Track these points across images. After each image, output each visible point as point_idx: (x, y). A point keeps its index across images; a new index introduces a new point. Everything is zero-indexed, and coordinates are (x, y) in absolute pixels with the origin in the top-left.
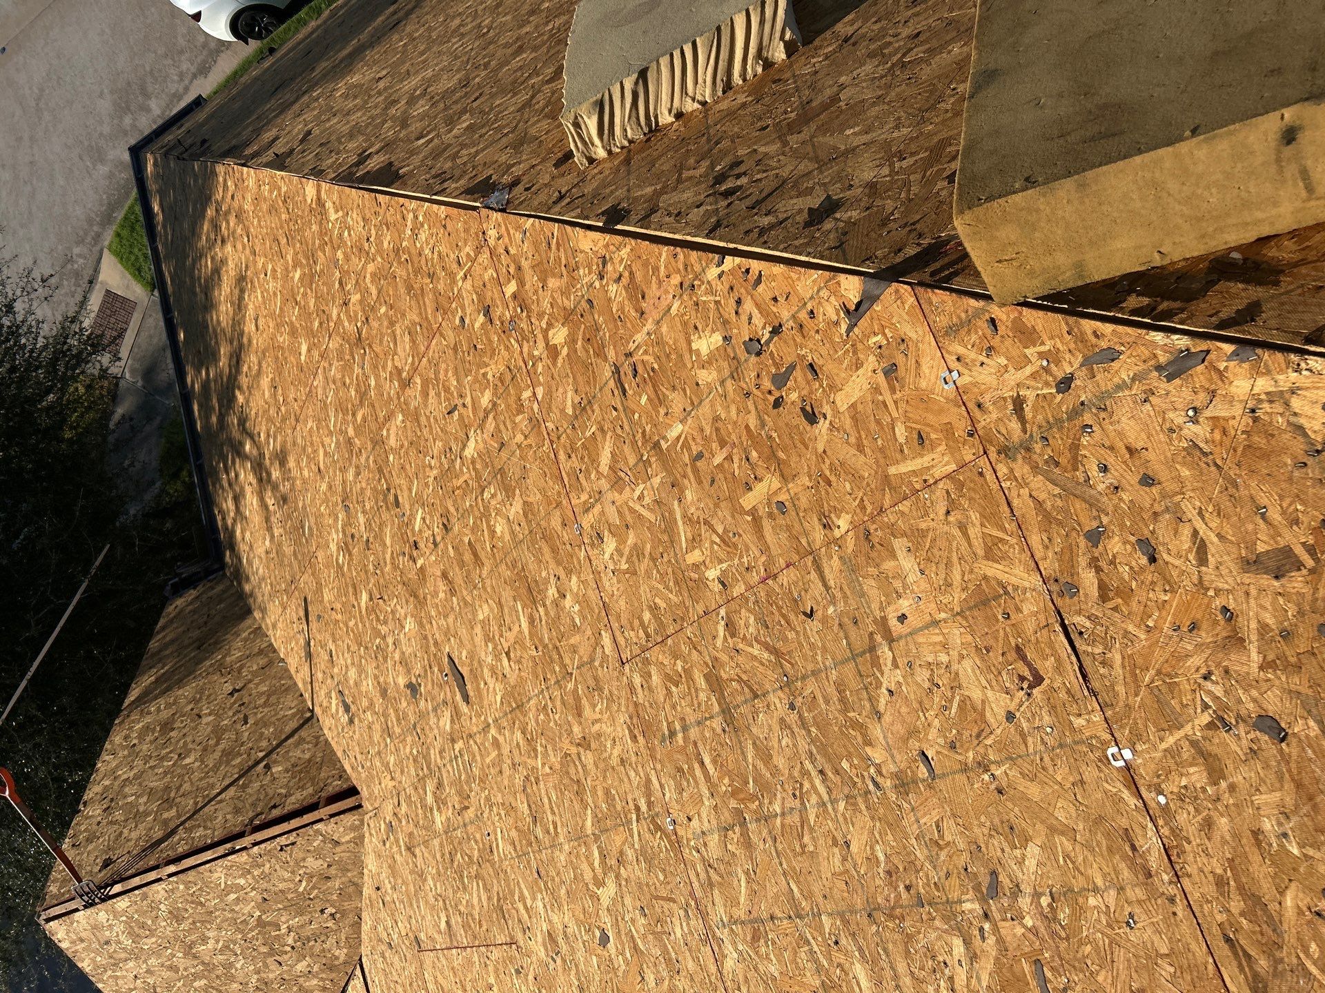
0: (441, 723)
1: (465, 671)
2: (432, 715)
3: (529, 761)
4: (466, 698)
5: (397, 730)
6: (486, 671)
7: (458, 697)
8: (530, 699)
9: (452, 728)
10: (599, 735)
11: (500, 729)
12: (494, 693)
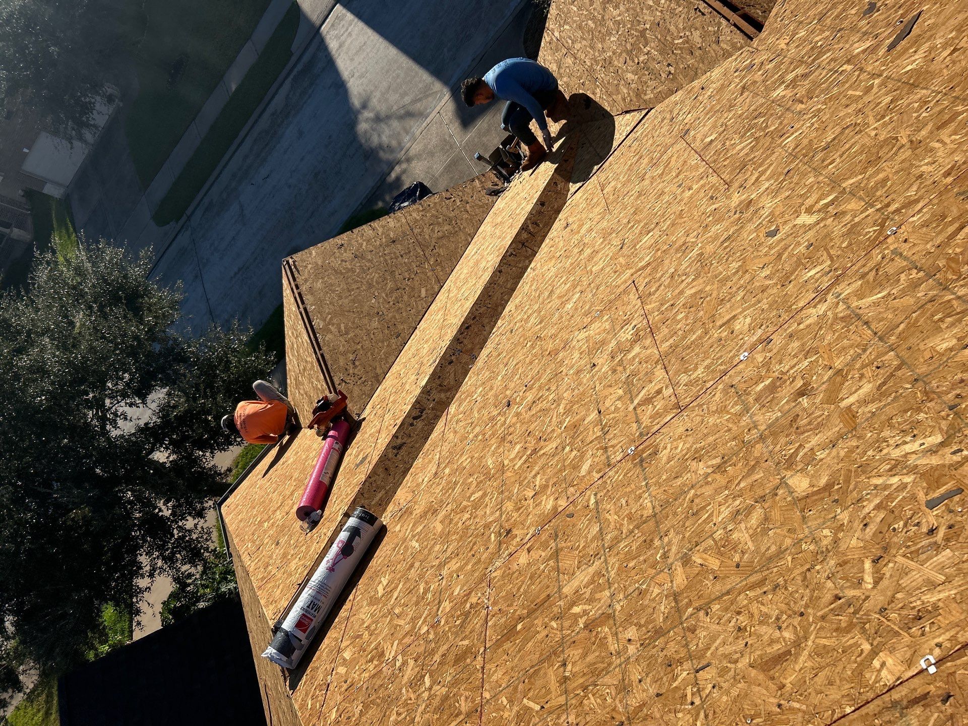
0: (856, 45)
1: (916, 30)
2: (859, 35)
3: (871, 118)
4: (892, 47)
5: (828, 21)
6: (927, 45)
7: (888, 42)
8: (927, 88)
9: (858, 54)
10: (932, 150)
11: (883, 84)
12: (913, 62)
